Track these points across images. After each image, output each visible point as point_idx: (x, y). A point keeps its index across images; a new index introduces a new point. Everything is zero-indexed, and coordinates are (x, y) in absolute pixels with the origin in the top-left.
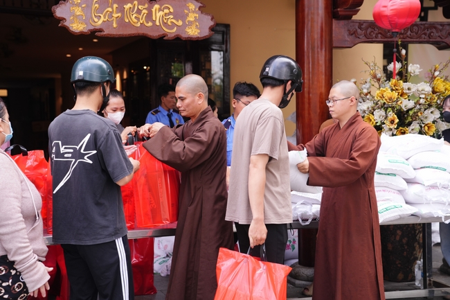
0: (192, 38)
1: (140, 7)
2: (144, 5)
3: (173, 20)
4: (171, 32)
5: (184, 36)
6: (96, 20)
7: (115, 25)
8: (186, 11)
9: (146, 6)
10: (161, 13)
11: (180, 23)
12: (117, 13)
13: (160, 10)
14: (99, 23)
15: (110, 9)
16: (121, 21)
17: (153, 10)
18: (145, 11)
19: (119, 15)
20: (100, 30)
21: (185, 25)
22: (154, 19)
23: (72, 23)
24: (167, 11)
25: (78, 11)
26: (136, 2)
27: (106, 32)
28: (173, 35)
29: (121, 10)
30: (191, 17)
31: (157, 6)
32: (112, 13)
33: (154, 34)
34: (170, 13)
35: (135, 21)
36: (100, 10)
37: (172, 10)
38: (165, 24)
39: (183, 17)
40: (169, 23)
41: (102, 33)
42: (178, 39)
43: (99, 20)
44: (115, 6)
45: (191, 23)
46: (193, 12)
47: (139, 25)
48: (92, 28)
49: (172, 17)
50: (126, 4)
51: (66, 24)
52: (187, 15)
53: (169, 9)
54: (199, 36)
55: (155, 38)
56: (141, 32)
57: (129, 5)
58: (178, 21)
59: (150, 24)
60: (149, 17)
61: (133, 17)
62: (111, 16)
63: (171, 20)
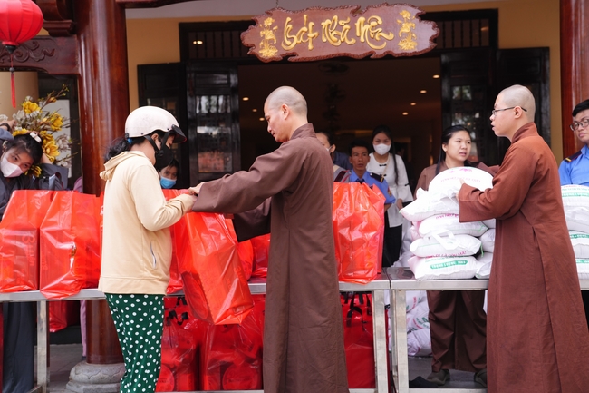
0: (406, 53)
1: (340, 22)
2: (346, 19)
3: (382, 34)
4: (380, 49)
5: (397, 51)
6: (288, 43)
7: (310, 47)
8: (399, 21)
9: (349, 20)
10: (367, 27)
11: (391, 36)
12: (313, 31)
13: (365, 23)
14: (290, 45)
15: (305, 29)
16: (316, 40)
17: (357, 24)
18: (347, 27)
19: (316, 34)
20: (294, 55)
21: (397, 39)
22: (358, 35)
23: (262, 49)
24: (374, 23)
25: (269, 35)
26: (336, 17)
27: (300, 56)
28: (382, 52)
29: (317, 28)
30: (406, 28)
31: (362, 19)
32: (307, 32)
33: (358, 53)
34: (379, 26)
35: (335, 39)
36: (293, 32)
37: (380, 22)
38: (372, 40)
39: (396, 28)
40: (377, 38)
41: (296, 58)
42: (389, 57)
43: (292, 42)
44: (311, 24)
45: (405, 35)
46: (408, 21)
47: (339, 43)
48: (285, 53)
49: (380, 30)
50: (324, 20)
51: (254, 50)
52: (401, 25)
53: (377, 21)
54: (416, 50)
55: (360, 58)
56: (342, 51)
57: (328, 21)
58: (388, 34)
59: (353, 41)
60: (352, 33)
61: (332, 36)
62: (306, 37)
63: (380, 33)
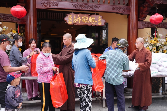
0: (99, 26)
1: (86, 18)
4: (94, 24)
5: (97, 25)
6: (75, 21)
7: (79, 22)
9: (88, 17)
10: (92, 19)
11: (96, 22)
12: (80, 19)
13: (91, 18)
14: (75, 22)
15: (78, 18)
16: (81, 21)
17: (90, 18)
18: (87, 19)
19: (81, 20)
20: (76, 24)
21: (98, 22)
23: (69, 22)
24: (93, 19)
25: (70, 19)
26: (85, 16)
28: (94, 25)
29: (81, 18)
30: (99, 20)
31: (90, 17)
33: (89, 25)
34: (94, 19)
35: (85, 21)
36: (76, 19)
37: (94, 18)
38: (92, 22)
39: (97, 20)
42: (96, 26)
44: (80, 17)
45: (99, 22)
46: (100, 19)
47: (86, 22)
48: (74, 23)
50: (82, 17)
51: (67, 22)
52: (98, 20)
54: (101, 25)
56: (86, 24)
57: (83, 17)
59: (89, 22)
60: (88, 20)
61: (84, 20)
62: (78, 20)
63: (94, 21)
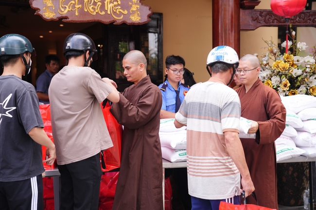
0: (134, 23)
1: (96, 1)
3: (121, 10)
4: (119, 19)
5: (129, 22)
6: (63, 10)
7: (77, 14)
8: (130, 3)
10: (112, 5)
11: (126, 12)
12: (78, 5)
13: (111, 2)
14: (65, 12)
15: (73, 2)
16: (81, 10)
17: (106, 2)
18: (100, 4)
19: (80, 6)
20: (66, 18)
21: (129, 14)
22: (106, 9)
23: (45, 12)
24: (115, 3)
25: (49, 3)
27: (70, 19)
28: (121, 21)
29: (81, 2)
30: (134, 8)
32: (74, 4)
33: (106, 20)
34: (118, 5)
35: (92, 10)
36: (66, 3)
38: (115, 13)
40: (118, 12)
41: (67, 20)
42: (124, 24)
43: (65, 10)
45: (134, 12)
46: (136, 4)
47: (95, 13)
48: (60, 16)
49: (119, 7)
51: (40, 13)
52: (131, 6)
53: (118, 2)
54: (140, 22)
55: (107, 23)
56: (97, 19)
58: (124, 11)
59: (103, 13)
60: (103, 8)
61: (91, 8)
62: (74, 7)
63: (119, 10)
